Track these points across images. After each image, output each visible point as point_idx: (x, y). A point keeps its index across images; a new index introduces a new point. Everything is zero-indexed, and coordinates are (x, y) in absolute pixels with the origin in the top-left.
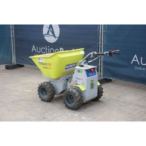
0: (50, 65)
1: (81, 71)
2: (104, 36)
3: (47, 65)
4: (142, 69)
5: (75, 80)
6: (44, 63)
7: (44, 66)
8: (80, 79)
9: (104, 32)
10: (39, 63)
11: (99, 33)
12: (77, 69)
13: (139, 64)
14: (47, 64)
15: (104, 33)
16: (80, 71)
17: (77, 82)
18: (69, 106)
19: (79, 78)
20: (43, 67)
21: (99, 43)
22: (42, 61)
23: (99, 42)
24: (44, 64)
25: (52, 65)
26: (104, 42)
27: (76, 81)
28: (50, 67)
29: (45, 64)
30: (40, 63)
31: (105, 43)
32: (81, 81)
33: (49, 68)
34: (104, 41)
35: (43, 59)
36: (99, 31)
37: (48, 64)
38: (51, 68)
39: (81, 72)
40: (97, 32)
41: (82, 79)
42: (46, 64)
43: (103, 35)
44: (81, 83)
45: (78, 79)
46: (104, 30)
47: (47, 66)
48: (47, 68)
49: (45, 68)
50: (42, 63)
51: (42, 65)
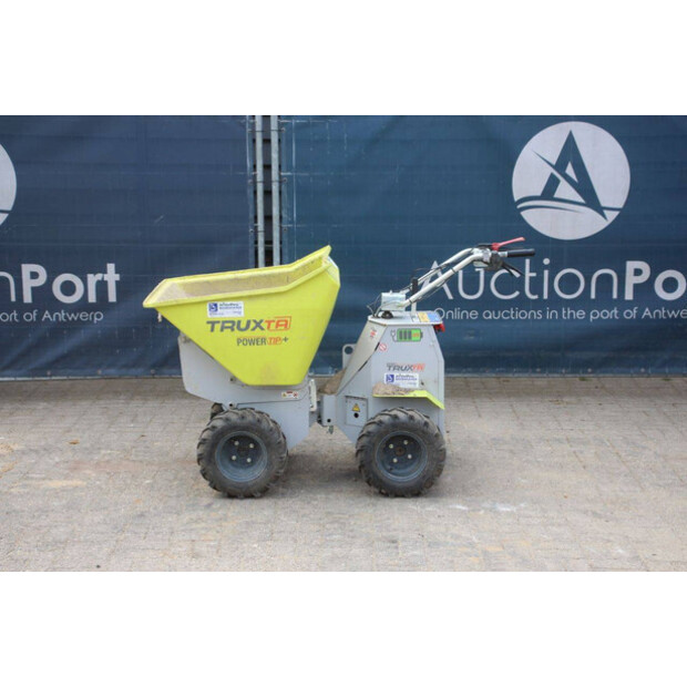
0: (286, 325)
1: (418, 332)
2: (285, 195)
3: (262, 329)
4: (465, 314)
5: (386, 374)
6: (249, 322)
7: (248, 334)
8: (409, 368)
9: (280, 177)
10: (213, 323)
11: (255, 183)
12: (396, 329)
13: (450, 297)
14: (264, 325)
15: (280, 182)
16: (410, 333)
17: (395, 382)
19: (399, 363)
20: (239, 341)
21: (256, 228)
22: (236, 315)
23: (256, 221)
24: (243, 325)
25: (293, 324)
26: (284, 221)
27: (388, 378)
28: (282, 334)
29: (253, 325)
30: (218, 327)
31: (291, 222)
32: (417, 375)
33: (276, 340)
34: (284, 215)
35: (241, 303)
36: (255, 176)
37: (273, 325)
38: (286, 339)
39: (413, 338)
40: (245, 177)
41: (420, 367)
42: (258, 324)
43: (280, 189)
44: (417, 382)
45: (400, 368)
46: (283, 168)
47: (266, 334)
48: (263, 340)
49: (252, 342)
50: (233, 322)
51: (233, 330)
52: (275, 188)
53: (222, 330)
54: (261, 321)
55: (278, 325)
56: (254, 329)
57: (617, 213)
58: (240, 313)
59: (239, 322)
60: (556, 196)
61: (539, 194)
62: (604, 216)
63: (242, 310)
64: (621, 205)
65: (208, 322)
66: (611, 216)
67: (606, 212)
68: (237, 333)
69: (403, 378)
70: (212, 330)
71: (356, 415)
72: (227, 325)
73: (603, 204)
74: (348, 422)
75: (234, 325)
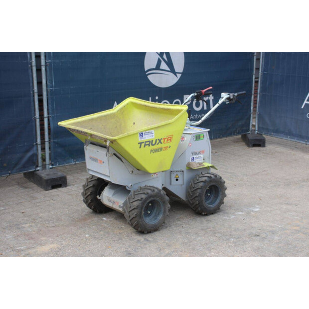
1: (202, 135)
2: (48, 73)
3: (161, 143)
5: (191, 157)
6: (156, 140)
7: (156, 147)
8: (200, 153)
9: (46, 63)
10: (141, 143)
11: (32, 66)
12: (195, 135)
14: (162, 141)
15: (46, 66)
16: (200, 136)
17: (195, 160)
18: (212, 209)
19: (197, 151)
20: (151, 151)
21: (33, 91)
22: (152, 137)
23: (33, 87)
25: (174, 139)
26: (49, 86)
27: (192, 159)
28: (169, 144)
29: (158, 141)
30: (143, 145)
32: (202, 156)
33: (166, 148)
34: (48, 83)
38: (170, 147)
39: (201, 138)
41: (203, 152)
42: (160, 141)
43: (46, 69)
44: (202, 159)
45: (196, 154)
46: (47, 58)
47: (163, 145)
48: (161, 149)
49: (156, 151)
50: (150, 141)
51: (149, 146)
52: (43, 69)
53: (144, 147)
54: (161, 139)
55: (168, 140)
56: (158, 144)
57: (180, 75)
58: (152, 136)
59: (152, 141)
60: (161, 68)
61: (154, 67)
62: (176, 76)
63: (153, 135)
64: (181, 71)
65: (139, 143)
66: (179, 76)
67: (177, 74)
68: (151, 147)
69: (197, 158)
70: (140, 147)
71: (177, 180)
72: (147, 143)
73: (176, 71)
74: (172, 183)
75: (150, 143)
